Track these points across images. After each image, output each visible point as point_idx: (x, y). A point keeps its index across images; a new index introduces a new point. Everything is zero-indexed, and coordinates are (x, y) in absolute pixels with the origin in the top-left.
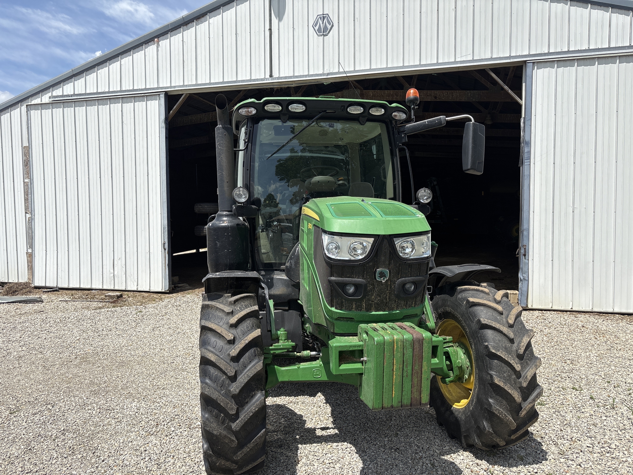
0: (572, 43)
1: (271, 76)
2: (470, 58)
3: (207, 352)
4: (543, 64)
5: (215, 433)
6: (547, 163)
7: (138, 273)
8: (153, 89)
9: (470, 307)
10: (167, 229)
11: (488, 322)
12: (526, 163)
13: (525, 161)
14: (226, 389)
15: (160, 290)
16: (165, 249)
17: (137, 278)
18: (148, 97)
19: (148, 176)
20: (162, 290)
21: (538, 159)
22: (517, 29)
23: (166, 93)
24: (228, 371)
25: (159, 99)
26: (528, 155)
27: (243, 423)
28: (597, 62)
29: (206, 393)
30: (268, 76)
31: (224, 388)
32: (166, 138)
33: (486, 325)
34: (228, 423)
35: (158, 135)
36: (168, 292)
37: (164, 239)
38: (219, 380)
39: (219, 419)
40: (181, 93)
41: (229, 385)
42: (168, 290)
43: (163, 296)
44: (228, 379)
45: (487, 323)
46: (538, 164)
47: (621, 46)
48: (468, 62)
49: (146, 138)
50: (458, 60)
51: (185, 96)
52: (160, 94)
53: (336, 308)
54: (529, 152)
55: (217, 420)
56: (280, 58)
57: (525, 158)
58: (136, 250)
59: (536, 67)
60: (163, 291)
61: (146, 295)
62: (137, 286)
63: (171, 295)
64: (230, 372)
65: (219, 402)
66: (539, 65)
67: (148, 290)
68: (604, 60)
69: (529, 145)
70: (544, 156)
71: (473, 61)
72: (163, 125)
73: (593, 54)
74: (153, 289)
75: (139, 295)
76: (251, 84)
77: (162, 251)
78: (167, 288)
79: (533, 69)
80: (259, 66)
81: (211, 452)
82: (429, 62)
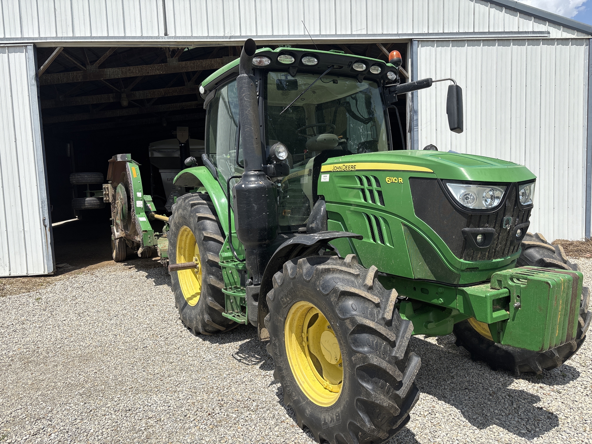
0: (446, 26)
1: (166, 34)
2: (364, 32)
3: (363, 319)
4: (425, 43)
5: (385, 404)
6: (431, 129)
7: (9, 256)
8: (17, 39)
9: (525, 250)
10: (46, 203)
11: (551, 260)
12: (415, 130)
13: (415, 128)
14: (389, 356)
15: (41, 273)
16: (45, 226)
17: (8, 261)
18: (10, 49)
19: (16, 142)
20: (44, 272)
21: (424, 126)
22: (403, 9)
23: (35, 45)
24: (389, 336)
25: (26, 52)
26: (416, 122)
27: (409, 389)
28: (466, 44)
29: (375, 363)
30: (162, 34)
31: (387, 356)
32: (38, 97)
33: (550, 263)
34: (393, 391)
35: (27, 94)
36: (53, 274)
37: (43, 215)
38: (381, 347)
39: (385, 389)
40: (53, 46)
41: (391, 351)
42: (52, 272)
43: (49, 279)
44: (389, 345)
45: (551, 262)
46: (424, 130)
47: (482, 31)
48: (364, 36)
49: (10, 97)
50: (354, 33)
51: (59, 50)
52: (27, 46)
53: (465, 259)
54: (417, 120)
55: (382, 391)
56: (175, 15)
57: (415, 125)
58: (5, 229)
59: (420, 45)
60: (46, 273)
61: (25, 280)
62: (10, 270)
63: (58, 277)
64: (392, 337)
65: (388, 371)
66: (423, 43)
67: (26, 275)
68: (471, 42)
69: (417, 113)
70: (429, 123)
71: (367, 35)
72: (34, 82)
73: (463, 36)
74: (31, 273)
75: (16, 281)
76: (143, 42)
77: (41, 229)
78: (52, 270)
79: (418, 47)
80: (152, 22)
81: (374, 427)
82: (328, 33)
